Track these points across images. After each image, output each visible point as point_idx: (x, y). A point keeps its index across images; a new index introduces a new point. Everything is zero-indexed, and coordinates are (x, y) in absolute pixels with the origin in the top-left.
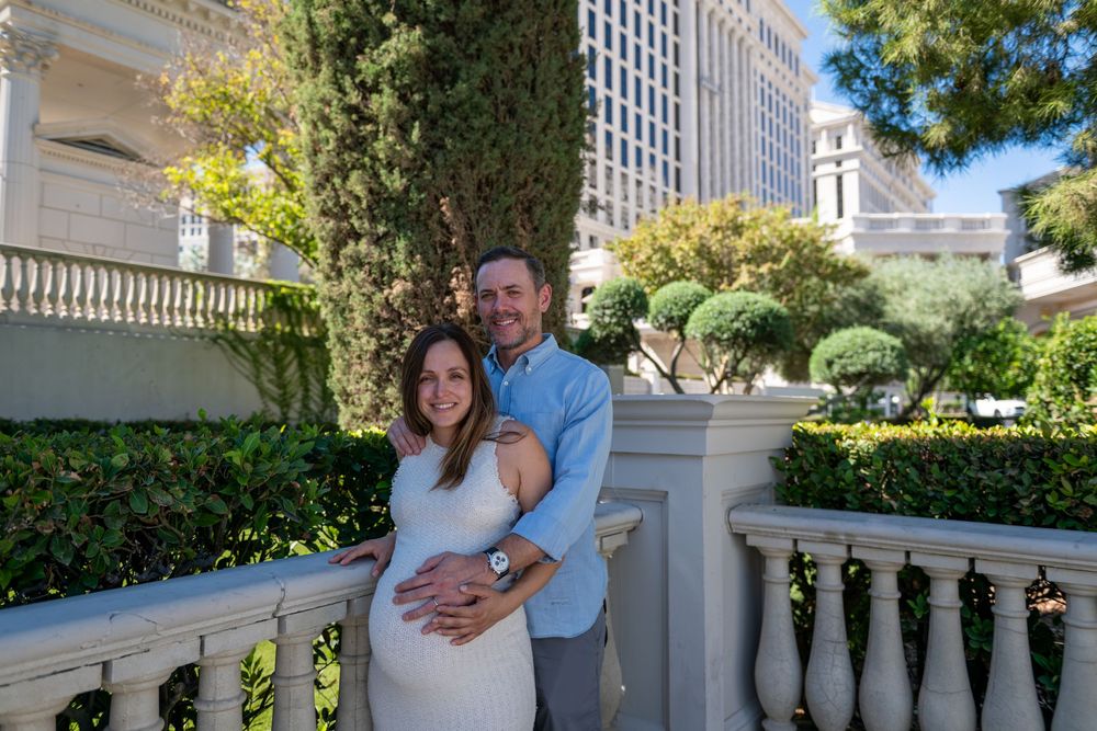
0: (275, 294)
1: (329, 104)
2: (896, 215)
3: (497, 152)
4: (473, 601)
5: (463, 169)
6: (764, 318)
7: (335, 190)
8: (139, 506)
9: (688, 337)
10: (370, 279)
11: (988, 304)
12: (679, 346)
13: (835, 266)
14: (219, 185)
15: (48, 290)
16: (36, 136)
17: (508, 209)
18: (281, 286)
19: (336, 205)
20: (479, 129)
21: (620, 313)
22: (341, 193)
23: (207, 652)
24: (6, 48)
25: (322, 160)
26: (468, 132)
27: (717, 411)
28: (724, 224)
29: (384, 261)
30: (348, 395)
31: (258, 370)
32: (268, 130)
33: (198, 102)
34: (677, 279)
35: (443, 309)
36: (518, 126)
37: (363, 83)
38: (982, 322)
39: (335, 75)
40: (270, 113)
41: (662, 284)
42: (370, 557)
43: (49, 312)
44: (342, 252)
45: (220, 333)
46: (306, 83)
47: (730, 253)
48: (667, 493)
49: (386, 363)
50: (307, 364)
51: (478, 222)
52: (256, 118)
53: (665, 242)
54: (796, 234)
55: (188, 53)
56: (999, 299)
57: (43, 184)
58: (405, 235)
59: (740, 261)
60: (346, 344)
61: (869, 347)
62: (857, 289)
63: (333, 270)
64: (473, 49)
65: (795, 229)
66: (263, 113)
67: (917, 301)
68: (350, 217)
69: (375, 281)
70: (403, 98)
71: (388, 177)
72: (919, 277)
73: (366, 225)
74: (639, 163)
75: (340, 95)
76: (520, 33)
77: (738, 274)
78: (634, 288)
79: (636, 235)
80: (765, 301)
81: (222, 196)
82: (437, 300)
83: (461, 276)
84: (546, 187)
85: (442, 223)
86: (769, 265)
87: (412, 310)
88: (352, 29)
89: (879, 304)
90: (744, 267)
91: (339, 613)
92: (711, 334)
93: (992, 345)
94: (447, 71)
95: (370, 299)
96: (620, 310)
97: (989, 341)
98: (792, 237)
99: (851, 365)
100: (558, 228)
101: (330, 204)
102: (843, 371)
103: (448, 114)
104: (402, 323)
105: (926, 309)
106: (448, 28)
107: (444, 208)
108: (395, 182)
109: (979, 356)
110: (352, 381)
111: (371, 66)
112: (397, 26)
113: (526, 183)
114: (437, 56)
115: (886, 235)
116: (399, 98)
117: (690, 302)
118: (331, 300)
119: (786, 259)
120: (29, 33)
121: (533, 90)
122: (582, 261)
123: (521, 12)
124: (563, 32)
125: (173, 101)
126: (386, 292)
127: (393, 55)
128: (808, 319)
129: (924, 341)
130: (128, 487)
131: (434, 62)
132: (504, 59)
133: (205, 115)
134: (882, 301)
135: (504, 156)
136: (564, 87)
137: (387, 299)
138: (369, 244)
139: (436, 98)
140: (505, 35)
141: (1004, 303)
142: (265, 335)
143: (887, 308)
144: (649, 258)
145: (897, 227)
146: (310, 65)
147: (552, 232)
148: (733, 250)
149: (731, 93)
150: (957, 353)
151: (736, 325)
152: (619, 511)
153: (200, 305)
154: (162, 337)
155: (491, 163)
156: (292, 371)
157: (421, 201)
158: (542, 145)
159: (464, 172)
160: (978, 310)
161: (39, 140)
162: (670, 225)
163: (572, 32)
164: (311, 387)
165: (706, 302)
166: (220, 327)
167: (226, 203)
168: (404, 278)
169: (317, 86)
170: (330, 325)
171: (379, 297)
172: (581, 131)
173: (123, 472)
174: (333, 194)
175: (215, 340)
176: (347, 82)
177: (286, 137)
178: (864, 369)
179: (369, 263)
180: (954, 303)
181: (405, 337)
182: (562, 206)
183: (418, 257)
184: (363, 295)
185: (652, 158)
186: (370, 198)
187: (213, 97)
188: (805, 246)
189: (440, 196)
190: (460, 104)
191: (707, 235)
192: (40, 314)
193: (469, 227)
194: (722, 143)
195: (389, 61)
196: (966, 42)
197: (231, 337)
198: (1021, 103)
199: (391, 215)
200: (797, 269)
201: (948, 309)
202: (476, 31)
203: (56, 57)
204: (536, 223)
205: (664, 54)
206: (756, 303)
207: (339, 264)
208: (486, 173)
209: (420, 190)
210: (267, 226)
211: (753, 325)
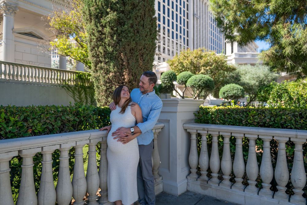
0: (78, 74)
1: (94, 30)
2: (246, 53)
3: (134, 42)
4: (127, 136)
5: (126, 46)
6: (207, 81)
7: (95, 50)
8: (63, 118)
9: (187, 86)
10: (104, 72)
11: (268, 78)
12: (185, 89)
13: (227, 67)
14: (64, 46)
15: (19, 74)
16: (13, 32)
17: (137, 56)
18: (80, 73)
19: (96, 55)
20: (130, 36)
21: (169, 80)
22: (97, 51)
23: (77, 145)
24: (4, 8)
25: (93, 43)
26: (127, 37)
27: (179, 102)
28: (198, 56)
29: (108, 68)
30: (99, 100)
31: (74, 94)
32: (76, 31)
33: (58, 24)
34: (184, 71)
35: (122, 79)
36: (140, 35)
37: (102, 25)
38: (266, 82)
39: (95, 23)
40: (77, 27)
41: (181, 72)
42: (106, 129)
43: (20, 79)
44: (98, 66)
45: (64, 85)
46: (88, 25)
47: (199, 64)
48: (169, 120)
49: (108, 92)
50: (87, 93)
51: (130, 59)
52: (73, 28)
53: (182, 61)
54: (217, 59)
55: (55, 11)
56: (271, 76)
57: (15, 45)
58: (113, 62)
59: (202, 66)
60: (98, 88)
61: (234, 89)
62: (233, 73)
63: (95, 70)
64: (129, 17)
65: (216, 57)
66: (75, 27)
67: (249, 77)
68: (99, 57)
69: (105, 73)
70: (112, 29)
71: (108, 48)
72: (250, 70)
73: (103, 59)
74: (177, 38)
75: (97, 28)
76: (140, 13)
77: (201, 69)
78: (173, 73)
79: (174, 59)
80: (207, 77)
81: (65, 49)
82: (120, 77)
83: (126, 72)
84: (147, 50)
85: (121, 59)
86: (209, 67)
87: (114, 80)
88: (99, 12)
89: (239, 77)
90: (202, 68)
91: (101, 140)
92: (193, 85)
93: (268, 88)
94: (122, 22)
95: (104, 77)
96: (169, 79)
97: (268, 87)
98: (215, 59)
99: (230, 94)
100: (149, 60)
101: (95, 54)
102: (227, 95)
103: (122, 33)
104: (112, 83)
105: (251, 79)
106: (123, 12)
107: (122, 56)
108: (110, 49)
109: (265, 91)
110: (100, 97)
111: (104, 21)
112: (111, 11)
113: (141, 49)
114: (120, 19)
115: (244, 58)
116: (111, 29)
117: (188, 77)
118: (95, 77)
119: (213, 65)
120: (11, 4)
121: (143, 27)
122: (161, 65)
123: (140, 7)
124: (151, 12)
125: (51, 24)
126: (108, 75)
127: (109, 19)
128: (220, 81)
129: (251, 87)
130: (61, 115)
131: (119, 20)
132: (136, 19)
133: (60, 28)
134: (240, 77)
135: (136, 43)
136: (151, 25)
137: (108, 77)
138: (104, 64)
139: (120, 29)
140: (136, 13)
141: (272, 77)
142: (76, 85)
143: (241, 79)
144: (178, 65)
145: (247, 56)
146: (89, 20)
147: (148, 61)
148: (200, 63)
149: (203, 18)
150: (260, 91)
151: (199, 83)
152: (159, 124)
153: (59, 78)
154: (49, 86)
155: (133, 45)
156: (83, 95)
157: (116, 54)
158: (145, 40)
159: (127, 47)
160: (265, 79)
161: (14, 33)
162: (183, 56)
163: (153, 11)
164: (88, 99)
165: (192, 77)
166: (64, 83)
167: (66, 51)
168: (112, 72)
169: (91, 25)
170: (95, 83)
171: (106, 77)
172: (156, 36)
173: (61, 112)
174: (95, 52)
175: (63, 87)
176: (98, 25)
177: (81, 34)
178: (233, 95)
179: (104, 69)
180: (259, 77)
181: (113, 86)
182: (150, 55)
183: (116, 67)
184: (103, 76)
185: (181, 37)
186: (104, 53)
187: (62, 23)
188: (219, 62)
189: (121, 53)
190: (126, 30)
191: (193, 59)
192: (18, 80)
193: (128, 60)
194: (200, 32)
195: (108, 20)
196: (244, 17)
197: (67, 86)
198: (256, 32)
199: (109, 57)
200: (217, 68)
201: (257, 79)
202: (129, 12)
203: (18, 10)
204: (144, 59)
205: (184, 7)
206: (205, 77)
207: (97, 69)
208: (132, 47)
209: (116, 51)
210: (76, 57)
211: (204, 83)
